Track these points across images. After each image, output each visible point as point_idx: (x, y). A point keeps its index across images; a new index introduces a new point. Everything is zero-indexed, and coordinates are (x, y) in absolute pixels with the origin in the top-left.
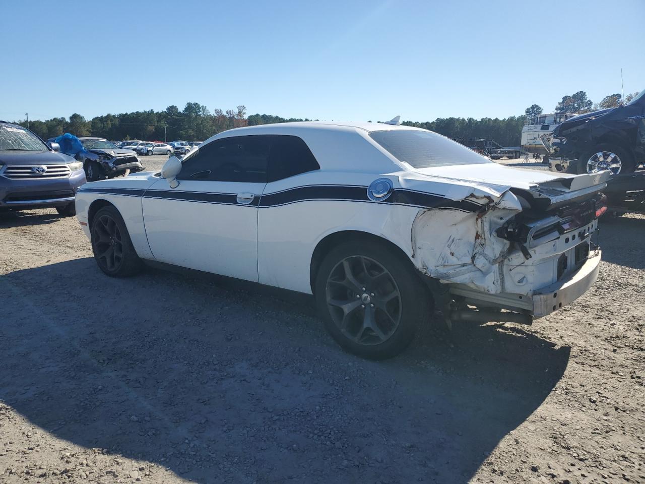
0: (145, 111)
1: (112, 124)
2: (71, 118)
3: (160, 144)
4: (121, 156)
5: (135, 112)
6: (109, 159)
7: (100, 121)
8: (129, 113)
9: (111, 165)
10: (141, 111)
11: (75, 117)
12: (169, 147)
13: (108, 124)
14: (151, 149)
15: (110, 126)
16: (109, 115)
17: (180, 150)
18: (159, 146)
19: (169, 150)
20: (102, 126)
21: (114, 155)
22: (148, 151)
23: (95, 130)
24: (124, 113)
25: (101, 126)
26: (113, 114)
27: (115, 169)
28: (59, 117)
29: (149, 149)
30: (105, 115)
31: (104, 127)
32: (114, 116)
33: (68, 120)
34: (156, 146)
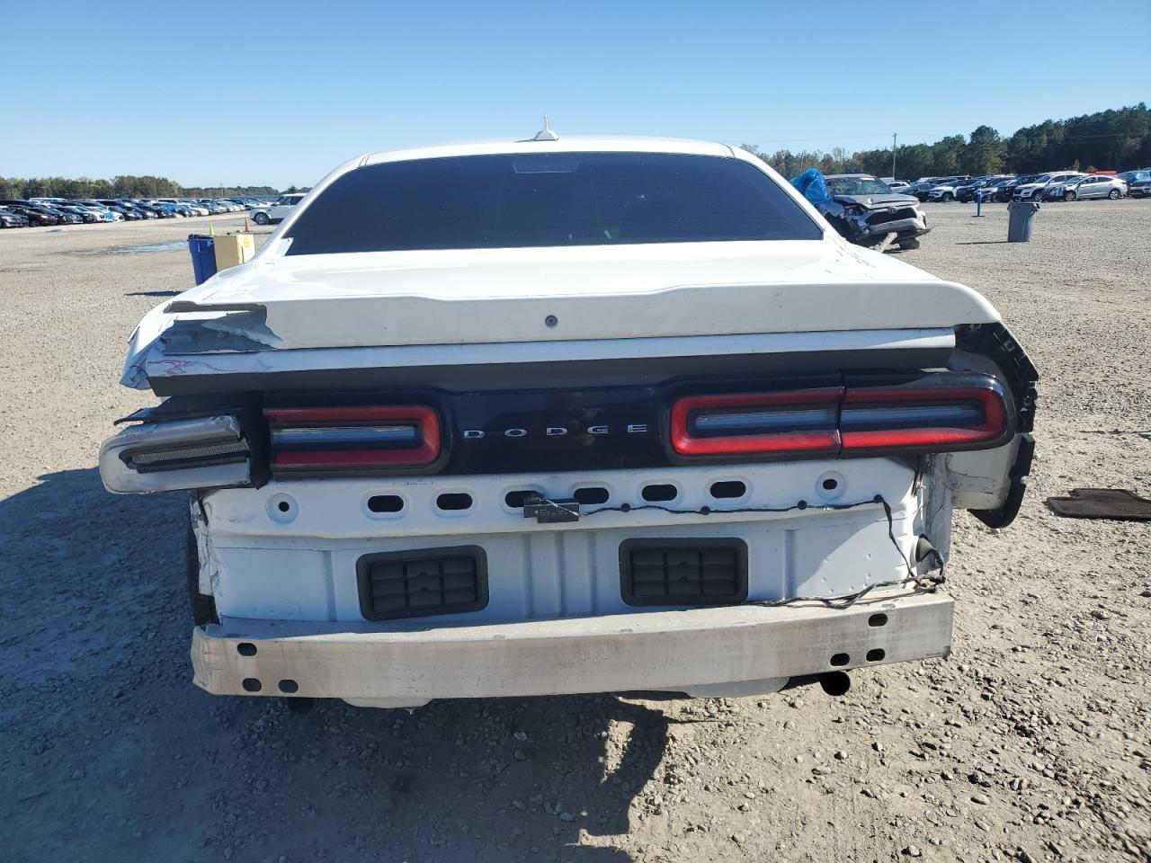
0: (1125, 109)
1: (1049, 141)
2: (974, 135)
3: (1097, 176)
4: (882, 208)
5: (1102, 110)
6: (861, 213)
7: (1027, 135)
8: (1090, 114)
9: (862, 224)
10: (1117, 107)
11: (982, 132)
12: (1117, 182)
13: (1040, 142)
14: (1073, 187)
15: (1044, 145)
16: (1048, 123)
17: (1144, 187)
18: (1094, 180)
19: (1117, 190)
20: (1029, 145)
21: (869, 206)
22: (1066, 192)
23: (1012, 155)
24: (1080, 116)
25: (1026, 146)
26: (1055, 121)
27: (867, 231)
28: (953, 135)
29: (1068, 189)
30: (1039, 122)
31: (1032, 146)
32: (1057, 125)
33: (968, 140)
34: (1087, 182)
